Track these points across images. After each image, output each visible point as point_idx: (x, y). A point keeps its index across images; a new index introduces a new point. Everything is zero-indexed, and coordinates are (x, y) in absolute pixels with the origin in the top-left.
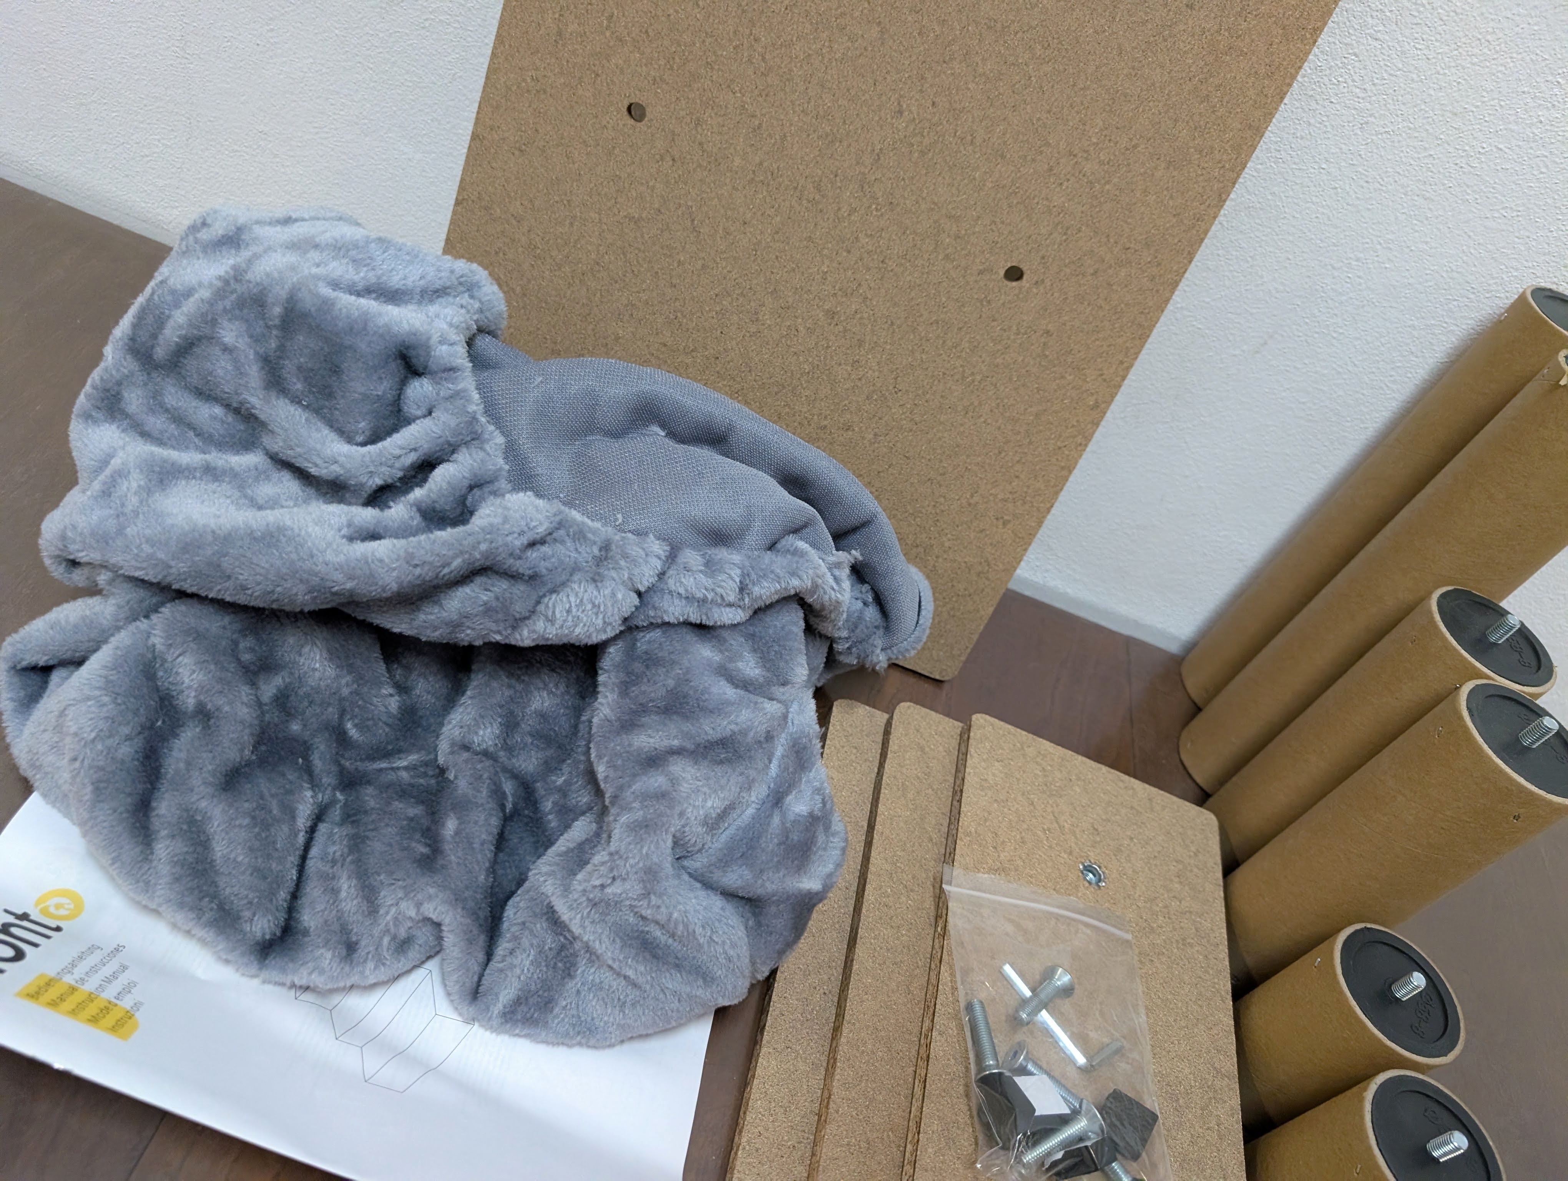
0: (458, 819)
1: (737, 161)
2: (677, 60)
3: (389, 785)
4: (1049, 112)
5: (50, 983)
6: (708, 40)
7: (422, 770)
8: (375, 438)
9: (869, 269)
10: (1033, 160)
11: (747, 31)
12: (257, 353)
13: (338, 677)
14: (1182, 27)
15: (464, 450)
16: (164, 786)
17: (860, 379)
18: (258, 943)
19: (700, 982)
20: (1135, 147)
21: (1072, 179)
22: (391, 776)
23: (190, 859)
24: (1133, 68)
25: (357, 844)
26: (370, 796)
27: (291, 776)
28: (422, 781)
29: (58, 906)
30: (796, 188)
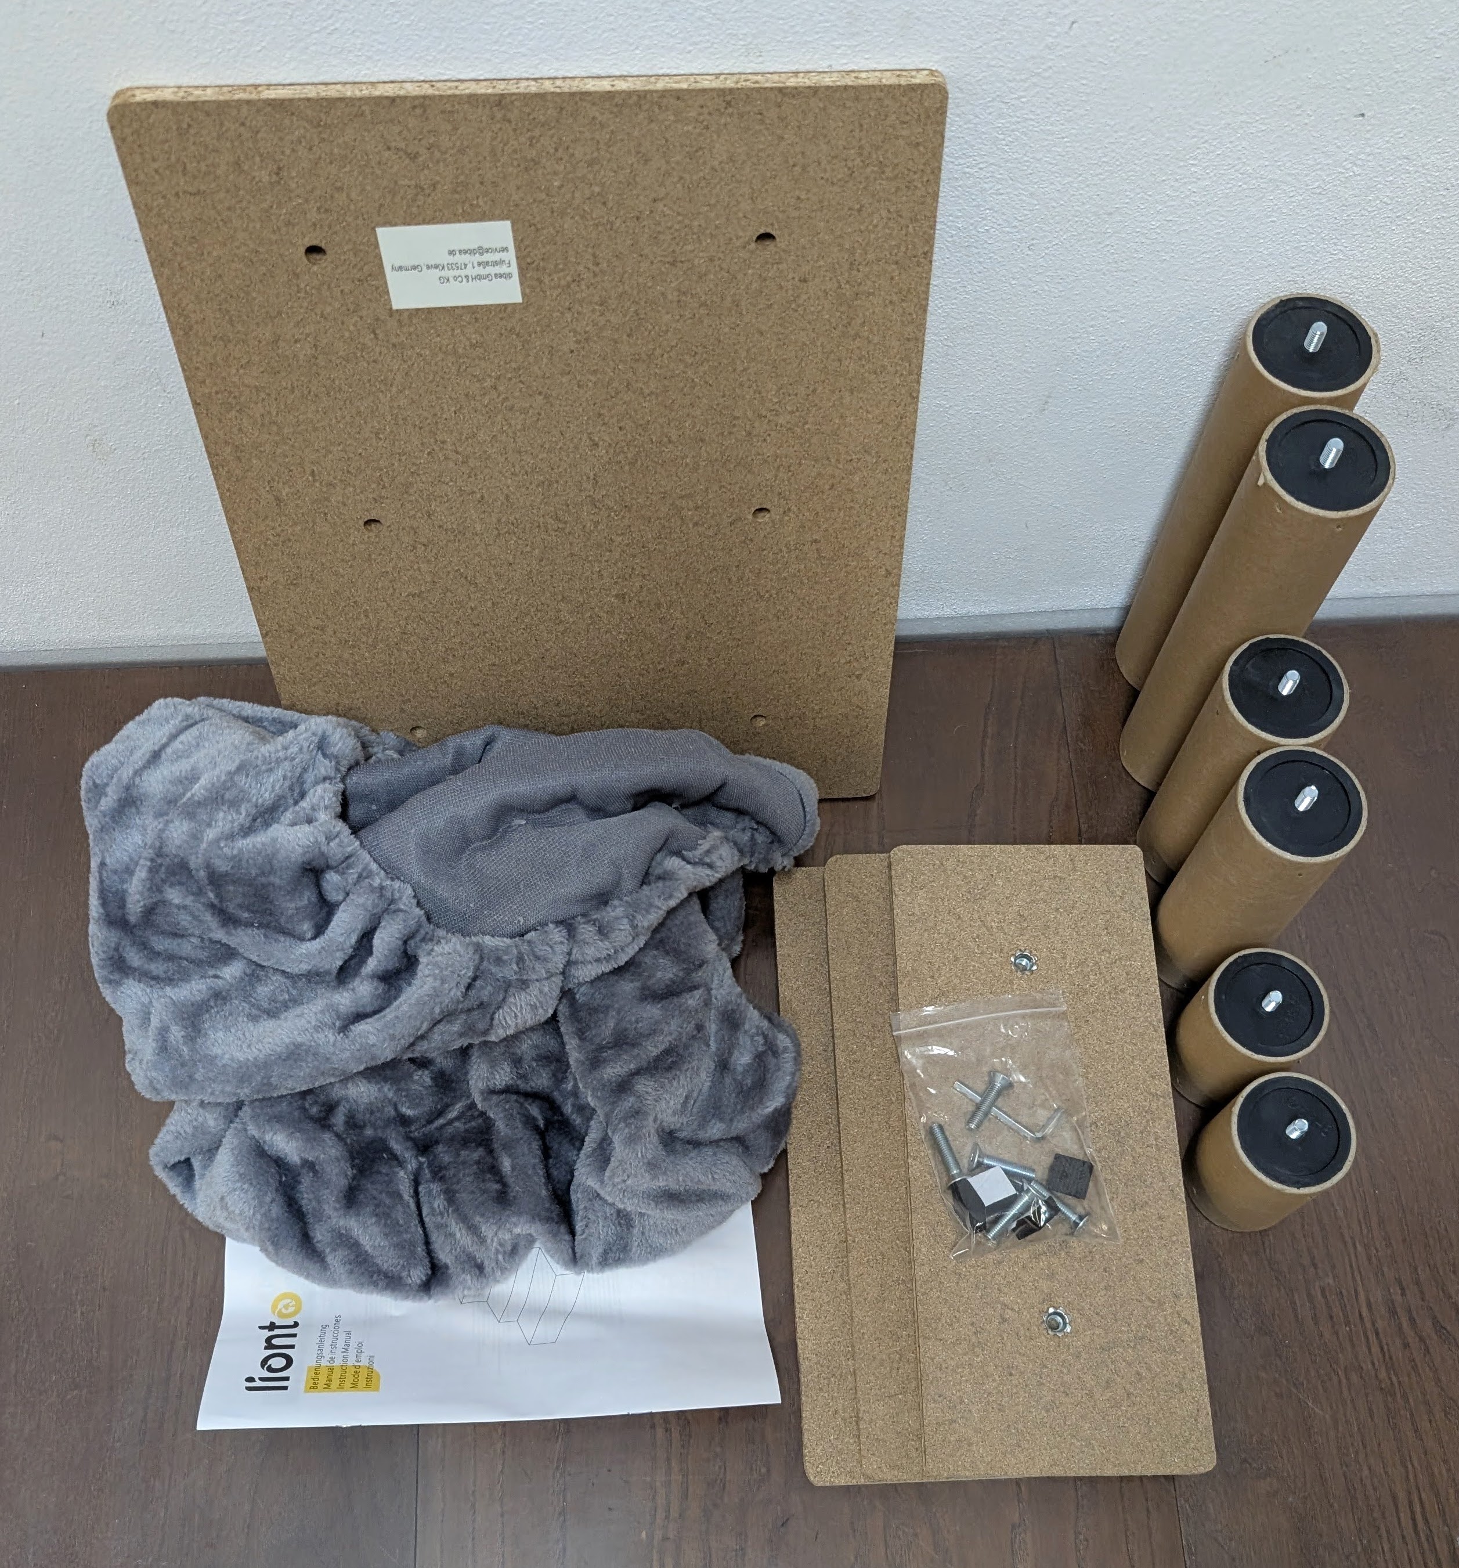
0: (510, 1156)
1: (478, 527)
2: (385, 479)
3: (452, 1139)
4: (724, 396)
5: (317, 1370)
6: (403, 458)
7: (469, 1114)
8: (319, 930)
9: (634, 556)
10: (730, 433)
11: (432, 440)
12: (204, 904)
13: (380, 1090)
14: (804, 297)
15: (386, 916)
16: (310, 1219)
17: (673, 629)
18: (420, 1286)
19: (721, 1203)
20: (814, 391)
21: (773, 433)
22: (450, 1130)
23: (352, 1257)
24: (780, 340)
25: (451, 1197)
26: (444, 1154)
27: (384, 1169)
28: (473, 1124)
29: (286, 1307)
30: (539, 526)
